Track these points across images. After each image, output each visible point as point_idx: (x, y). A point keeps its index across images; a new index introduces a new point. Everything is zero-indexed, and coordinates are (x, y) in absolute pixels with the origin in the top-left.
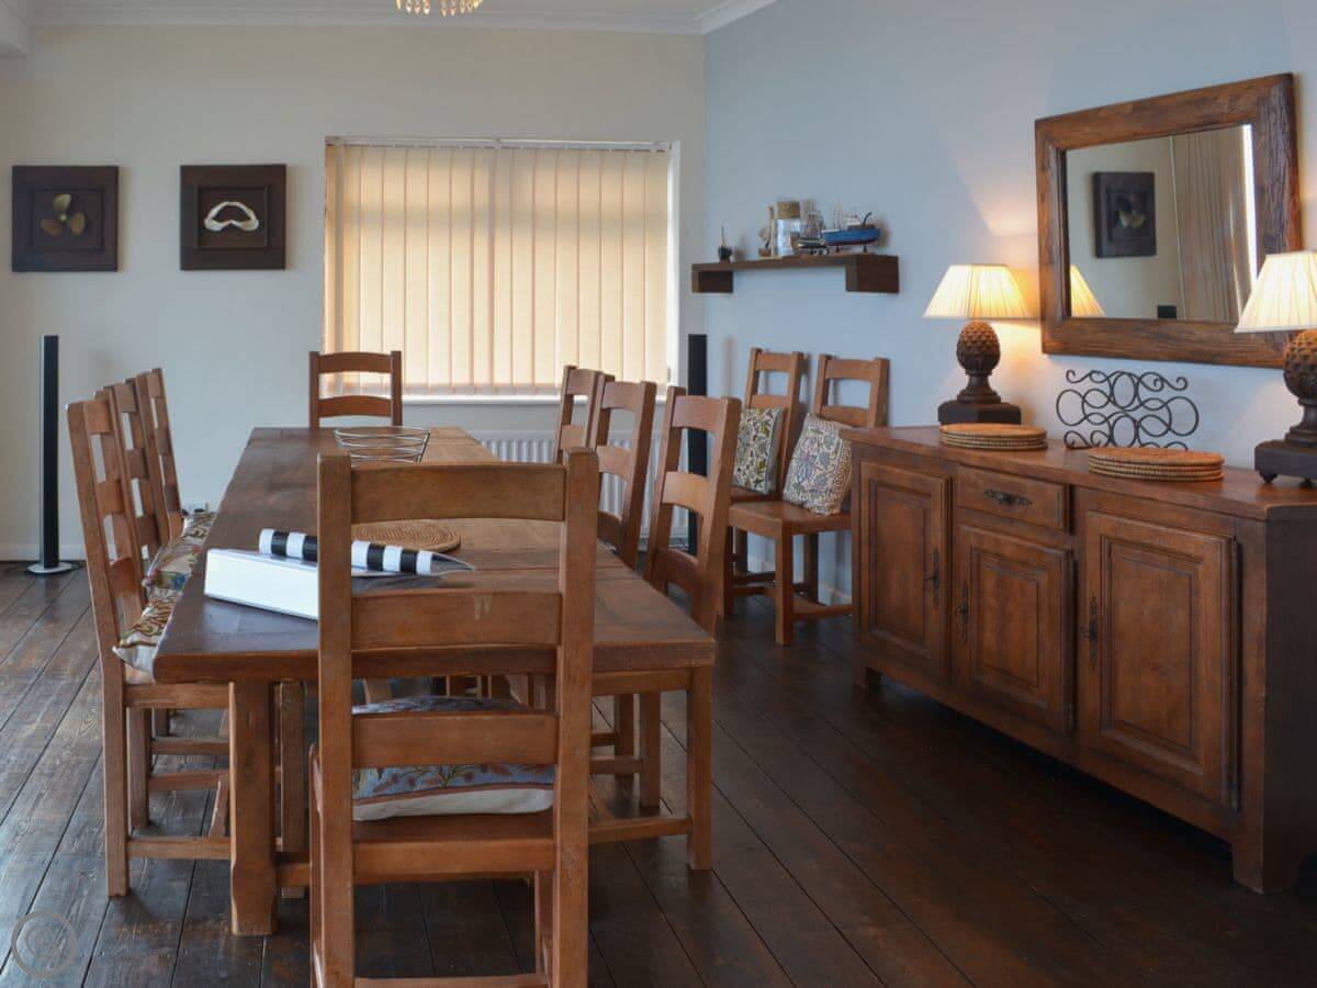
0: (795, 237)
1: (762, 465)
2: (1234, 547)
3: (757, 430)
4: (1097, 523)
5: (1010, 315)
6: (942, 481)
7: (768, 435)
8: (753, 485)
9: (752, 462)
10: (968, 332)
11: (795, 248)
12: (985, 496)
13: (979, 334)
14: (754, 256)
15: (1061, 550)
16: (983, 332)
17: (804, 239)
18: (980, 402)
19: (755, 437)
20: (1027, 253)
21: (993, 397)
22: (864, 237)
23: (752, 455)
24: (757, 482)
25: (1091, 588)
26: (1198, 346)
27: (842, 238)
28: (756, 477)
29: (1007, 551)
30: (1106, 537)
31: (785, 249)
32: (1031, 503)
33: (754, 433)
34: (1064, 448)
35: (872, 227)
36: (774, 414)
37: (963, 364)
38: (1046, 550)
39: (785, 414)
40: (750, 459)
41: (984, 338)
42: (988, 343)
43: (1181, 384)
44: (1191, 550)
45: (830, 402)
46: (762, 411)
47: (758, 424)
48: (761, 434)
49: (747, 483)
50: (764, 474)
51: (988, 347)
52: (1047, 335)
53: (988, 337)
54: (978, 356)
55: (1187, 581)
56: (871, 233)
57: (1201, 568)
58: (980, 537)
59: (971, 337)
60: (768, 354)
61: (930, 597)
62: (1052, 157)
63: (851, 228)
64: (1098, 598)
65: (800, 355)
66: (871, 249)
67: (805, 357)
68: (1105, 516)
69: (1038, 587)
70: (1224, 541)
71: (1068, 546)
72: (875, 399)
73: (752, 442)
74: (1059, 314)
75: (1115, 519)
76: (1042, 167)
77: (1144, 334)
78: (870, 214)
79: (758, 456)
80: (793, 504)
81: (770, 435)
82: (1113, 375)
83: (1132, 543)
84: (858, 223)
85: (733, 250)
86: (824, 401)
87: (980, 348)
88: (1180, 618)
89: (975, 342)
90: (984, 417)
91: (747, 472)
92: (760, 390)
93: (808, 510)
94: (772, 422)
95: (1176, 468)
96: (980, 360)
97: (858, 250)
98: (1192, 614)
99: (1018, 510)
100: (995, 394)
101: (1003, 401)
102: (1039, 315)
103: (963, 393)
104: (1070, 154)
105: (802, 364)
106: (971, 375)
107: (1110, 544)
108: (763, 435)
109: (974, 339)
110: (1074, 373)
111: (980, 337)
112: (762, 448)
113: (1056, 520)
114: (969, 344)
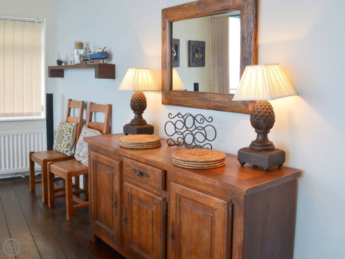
0: (81, 56)
1: (68, 145)
2: (230, 205)
3: (67, 131)
4: (175, 188)
5: (150, 89)
6: (118, 162)
7: (71, 134)
8: (65, 153)
9: (65, 144)
10: (134, 96)
11: (80, 61)
12: (133, 172)
13: (138, 97)
14: (69, 64)
15: (162, 197)
16: (140, 96)
17: (83, 57)
18: (138, 125)
19: (66, 134)
20: (157, 64)
21: (144, 122)
22: (103, 57)
23: (65, 141)
24: (67, 151)
25: (172, 216)
26: (217, 104)
27: (95, 57)
28: (66, 149)
29: (141, 196)
30: (178, 194)
31: (77, 61)
32: (150, 177)
33: (66, 133)
34: (167, 145)
35: (106, 53)
36: (73, 125)
37: (132, 109)
38: (156, 197)
39: (77, 125)
40: (64, 142)
41: (140, 98)
42: (142, 100)
43: (210, 120)
44: (212, 205)
45: (93, 121)
46: (69, 124)
47: (67, 129)
48: (68, 133)
49: (63, 152)
50: (69, 148)
51: (142, 102)
52: (164, 97)
53: (142, 98)
54: (138, 106)
55: (210, 219)
56: (106, 55)
57: (216, 213)
58: (132, 188)
59: (135, 98)
60: (74, 101)
61: (114, 211)
62: (167, 25)
63: (98, 53)
64: (175, 221)
65: (83, 102)
66: (105, 61)
67: (85, 102)
68: (178, 185)
69: (152, 212)
70: (226, 202)
71: (164, 196)
72: (107, 120)
73: (65, 136)
74: (168, 89)
75: (182, 187)
76: (164, 29)
77: (198, 98)
78: (105, 47)
79: (67, 141)
80: (77, 161)
81: (72, 133)
82: (185, 115)
83: (189, 199)
84: (101, 51)
85: (64, 61)
86: (90, 120)
87: (139, 102)
88: (207, 235)
89: (137, 100)
90: (140, 132)
91: (63, 147)
92: (72, 115)
93: (82, 164)
94: (72, 129)
95: (208, 163)
96: (138, 107)
97: (101, 61)
98: (212, 234)
99: (145, 179)
100: (145, 121)
101: (148, 123)
102: (161, 89)
103: (132, 121)
104: (174, 23)
105: (84, 106)
106: (135, 114)
107: (179, 198)
108: (69, 133)
109: (136, 99)
110: (171, 115)
111: (139, 98)
112: (69, 138)
113: (159, 185)
114: (134, 101)
